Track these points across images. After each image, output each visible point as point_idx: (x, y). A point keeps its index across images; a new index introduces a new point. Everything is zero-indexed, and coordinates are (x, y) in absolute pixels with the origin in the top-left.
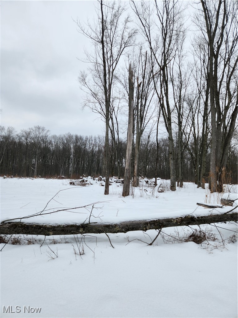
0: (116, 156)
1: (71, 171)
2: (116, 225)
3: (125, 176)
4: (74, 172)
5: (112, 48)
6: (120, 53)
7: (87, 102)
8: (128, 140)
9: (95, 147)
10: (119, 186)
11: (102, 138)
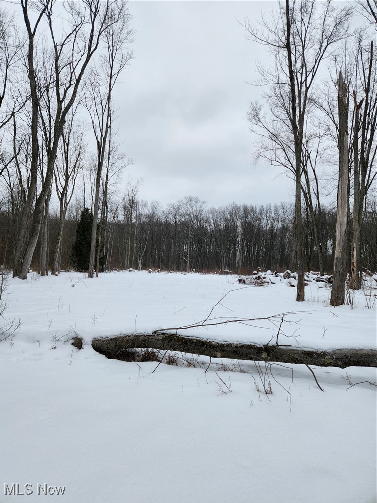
0: (314, 236)
1: (238, 263)
2: (324, 354)
3: (334, 270)
4: (243, 264)
5: (305, 51)
6: (320, 56)
7: (263, 150)
8: (340, 206)
9: (276, 222)
10: (321, 288)
11: (289, 207)
